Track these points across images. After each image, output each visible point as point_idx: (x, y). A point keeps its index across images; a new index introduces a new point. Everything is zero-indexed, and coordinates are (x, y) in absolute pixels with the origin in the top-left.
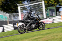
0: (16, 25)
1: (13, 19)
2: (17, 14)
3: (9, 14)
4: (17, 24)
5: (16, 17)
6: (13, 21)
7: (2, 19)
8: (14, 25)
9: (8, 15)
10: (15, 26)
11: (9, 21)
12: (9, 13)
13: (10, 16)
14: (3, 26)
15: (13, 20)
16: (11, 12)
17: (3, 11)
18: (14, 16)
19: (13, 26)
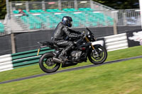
0: (132, 35)
1: (126, 22)
2: (137, 10)
3: (117, 11)
4: (134, 33)
5: (133, 18)
6: (128, 27)
7: (101, 22)
8: (128, 36)
9: (114, 12)
10: (131, 38)
11: (117, 28)
12: (116, 9)
13: (120, 16)
14: (103, 39)
15: (125, 25)
16: (122, 6)
17: (103, 4)
18: (128, 15)
19: (126, 37)
